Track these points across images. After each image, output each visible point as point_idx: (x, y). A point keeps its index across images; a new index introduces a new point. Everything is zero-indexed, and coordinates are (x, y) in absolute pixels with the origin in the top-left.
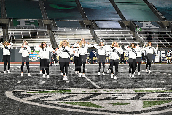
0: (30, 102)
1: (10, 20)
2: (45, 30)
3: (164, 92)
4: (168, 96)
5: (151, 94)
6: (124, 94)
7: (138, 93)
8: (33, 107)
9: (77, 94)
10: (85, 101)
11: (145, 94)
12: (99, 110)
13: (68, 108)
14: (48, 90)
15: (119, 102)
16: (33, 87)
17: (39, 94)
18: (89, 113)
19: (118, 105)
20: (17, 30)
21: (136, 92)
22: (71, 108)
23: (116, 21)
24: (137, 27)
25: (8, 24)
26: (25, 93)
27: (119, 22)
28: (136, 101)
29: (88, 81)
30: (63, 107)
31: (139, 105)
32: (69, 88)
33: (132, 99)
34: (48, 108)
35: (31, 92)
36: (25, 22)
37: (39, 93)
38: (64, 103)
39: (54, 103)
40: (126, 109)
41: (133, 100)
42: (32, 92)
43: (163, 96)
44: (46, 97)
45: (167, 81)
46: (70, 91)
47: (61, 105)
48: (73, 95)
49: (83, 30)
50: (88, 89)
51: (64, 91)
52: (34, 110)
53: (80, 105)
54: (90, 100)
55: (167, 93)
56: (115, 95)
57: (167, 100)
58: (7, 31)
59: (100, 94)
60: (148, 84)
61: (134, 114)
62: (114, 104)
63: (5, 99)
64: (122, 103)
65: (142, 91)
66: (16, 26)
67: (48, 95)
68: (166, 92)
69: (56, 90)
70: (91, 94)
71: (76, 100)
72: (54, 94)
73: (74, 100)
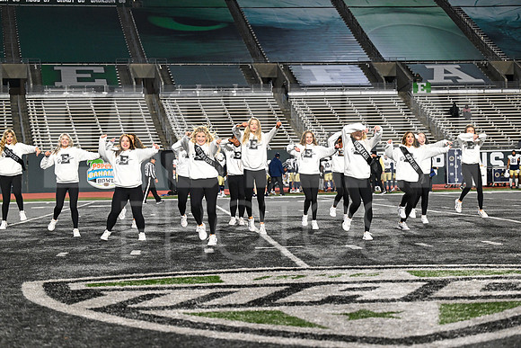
0: (96, 313)
1: (32, 68)
2: (139, 95)
3: (502, 275)
4: (514, 287)
5: (463, 282)
6: (380, 284)
7: (423, 281)
8: (107, 328)
9: (239, 286)
10: (264, 309)
11: (444, 283)
12: (307, 334)
13: (212, 329)
14: (151, 276)
15: (367, 308)
16: (104, 268)
17: (123, 290)
18: (276, 344)
19: (362, 317)
20: (54, 96)
21: (417, 278)
22: (223, 328)
23: (354, 63)
24: (418, 79)
25: (26, 80)
26: (82, 286)
27: (362, 65)
28: (418, 303)
29: (271, 245)
30: (198, 328)
31: (426, 316)
32: (213, 271)
33: (405, 299)
34: (153, 331)
35: (100, 285)
36: (78, 72)
37: (123, 285)
38: (200, 315)
39: (169, 316)
40: (389, 329)
41: (409, 301)
42: (104, 284)
43: (499, 287)
44: (145, 298)
45: (512, 243)
46: (217, 279)
47: (191, 323)
48: (225, 290)
49: (253, 93)
50: (273, 271)
51: (200, 278)
52: (109, 339)
53: (249, 321)
54: (279, 305)
55: (512, 278)
56: (353, 289)
57: (512, 300)
58: (24, 100)
59: (307, 285)
60: (452, 251)
61: (411, 344)
62: (353, 316)
63: (21, 305)
64: (375, 311)
65: (434, 274)
66: (52, 85)
67: (150, 292)
68: (510, 275)
69: (174, 275)
70: (281, 285)
71: (235, 306)
72: (169, 288)
73: (230, 306)
